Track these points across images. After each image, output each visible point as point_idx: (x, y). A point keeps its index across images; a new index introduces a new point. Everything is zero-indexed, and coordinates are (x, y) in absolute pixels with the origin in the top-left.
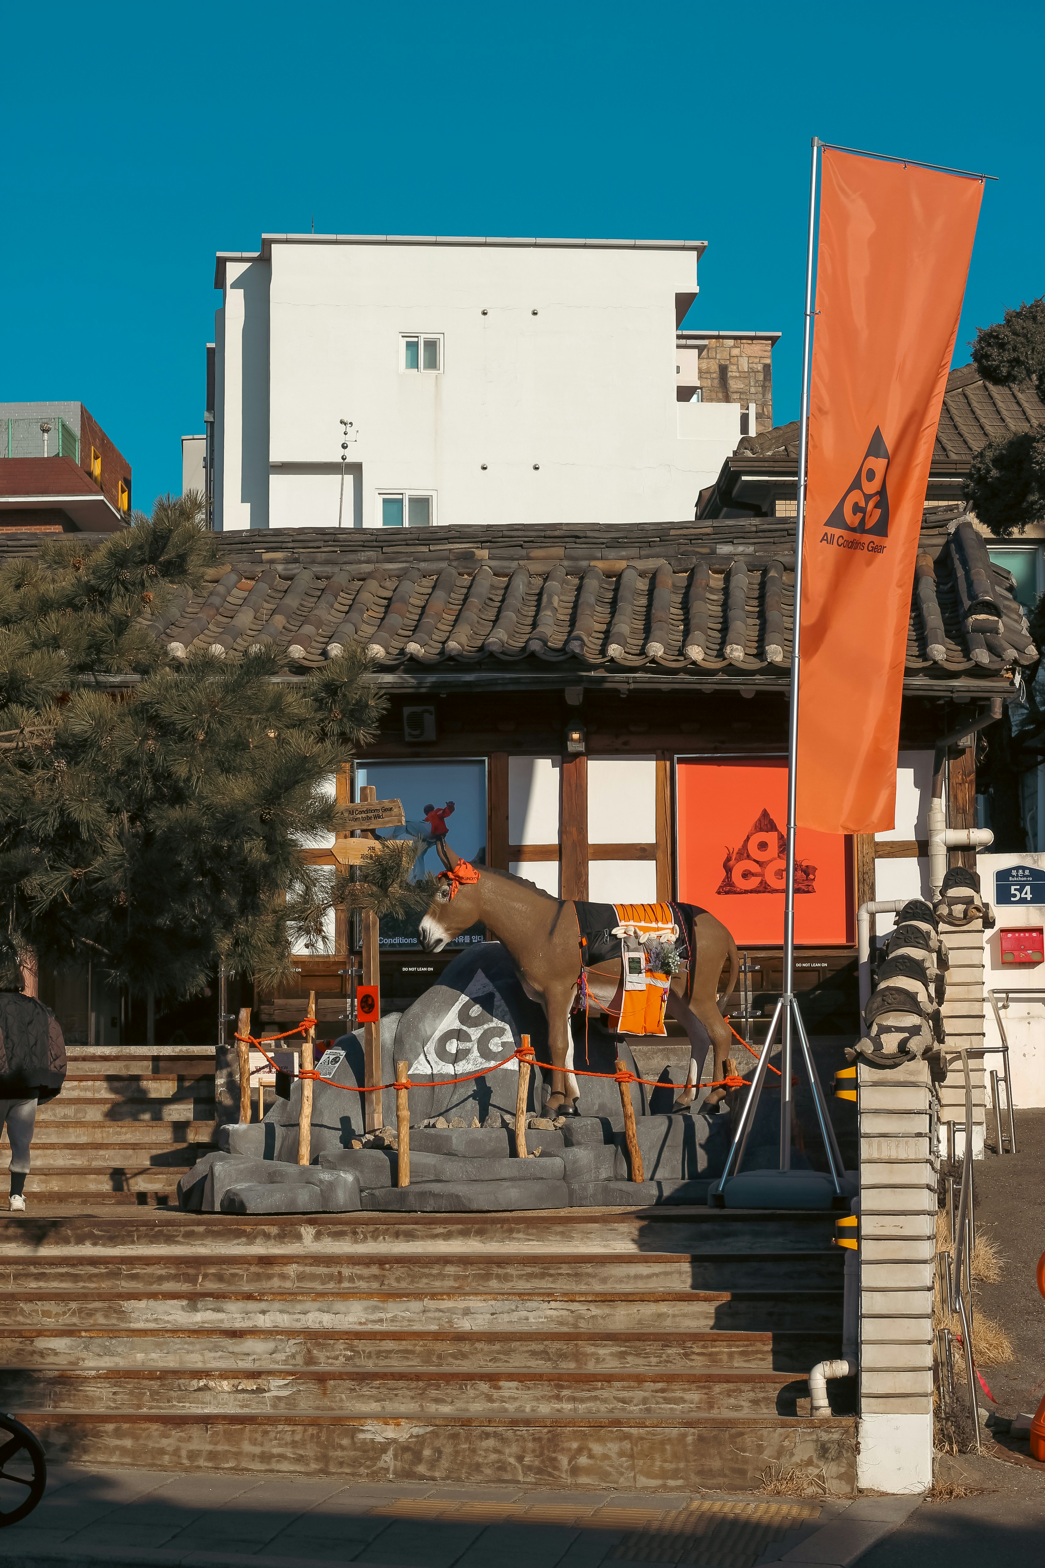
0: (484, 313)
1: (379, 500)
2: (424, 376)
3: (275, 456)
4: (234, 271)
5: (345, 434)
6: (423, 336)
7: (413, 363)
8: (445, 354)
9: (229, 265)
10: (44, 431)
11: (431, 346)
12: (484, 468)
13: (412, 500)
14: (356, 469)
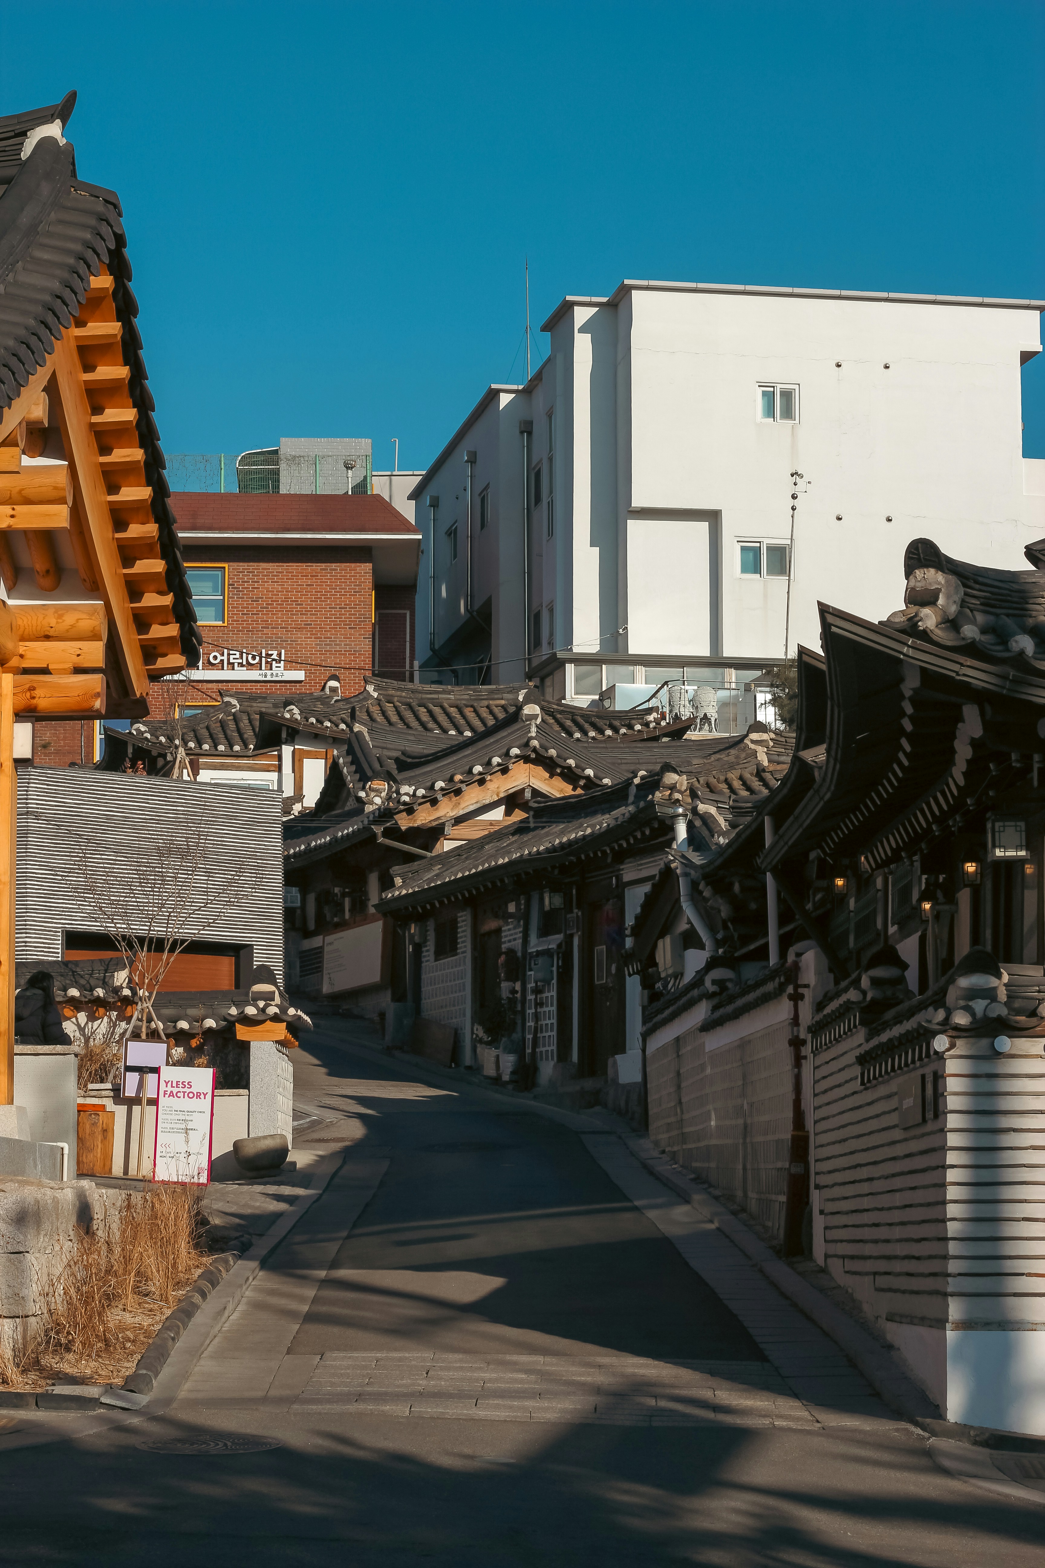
0: (839, 366)
1: (738, 547)
2: (783, 425)
3: (638, 501)
4: (582, 315)
5: (795, 484)
6: (779, 386)
7: (770, 411)
8: (804, 404)
9: (577, 309)
10: (348, 468)
11: (787, 396)
12: (839, 519)
13: (770, 549)
14: (713, 517)
